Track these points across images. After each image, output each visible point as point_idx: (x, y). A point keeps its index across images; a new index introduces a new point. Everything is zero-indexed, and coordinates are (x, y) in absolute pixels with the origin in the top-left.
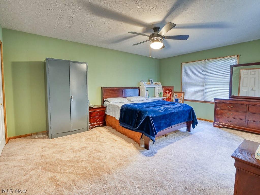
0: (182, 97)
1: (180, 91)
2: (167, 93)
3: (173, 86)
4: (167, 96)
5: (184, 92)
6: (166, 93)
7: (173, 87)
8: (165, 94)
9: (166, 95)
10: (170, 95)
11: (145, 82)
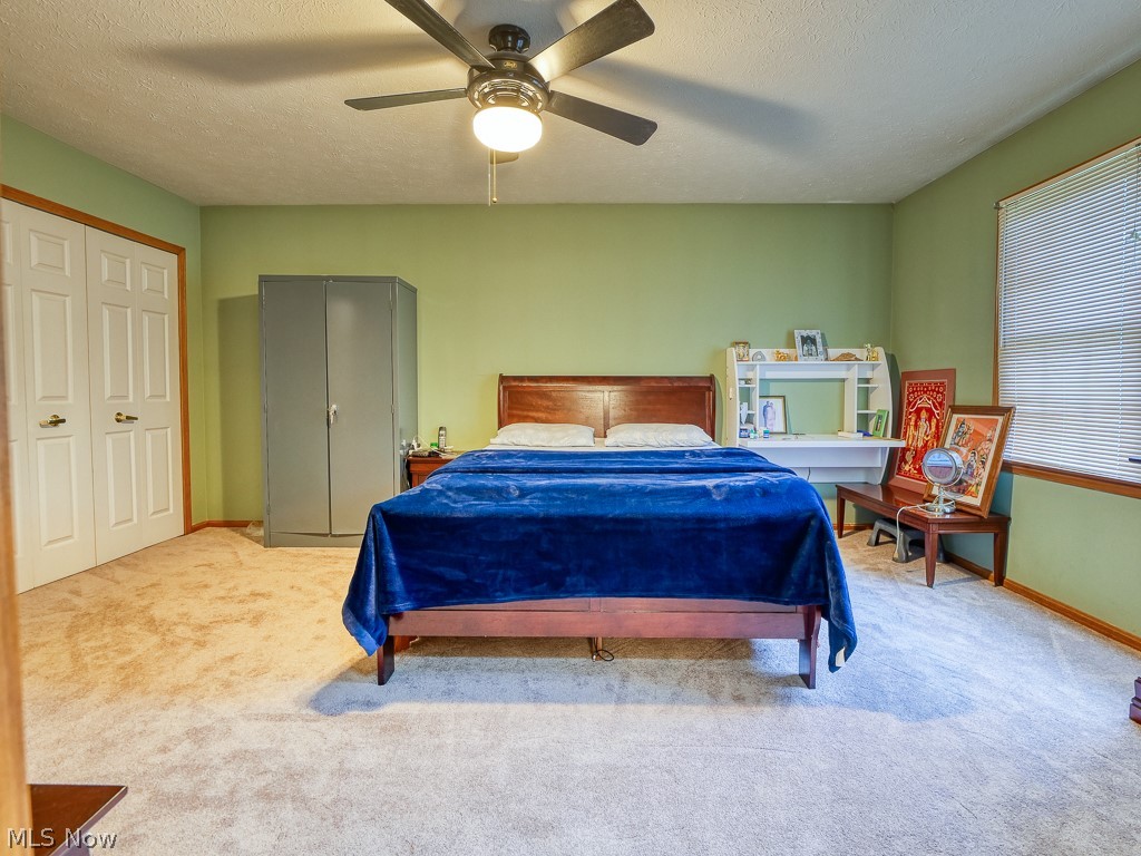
0: (993, 447)
1: (989, 402)
2: (924, 415)
3: (955, 370)
4: (922, 430)
5: (1007, 411)
6: (918, 411)
7: (951, 373)
8: (912, 423)
9: (916, 426)
10: (933, 429)
11: (764, 351)
